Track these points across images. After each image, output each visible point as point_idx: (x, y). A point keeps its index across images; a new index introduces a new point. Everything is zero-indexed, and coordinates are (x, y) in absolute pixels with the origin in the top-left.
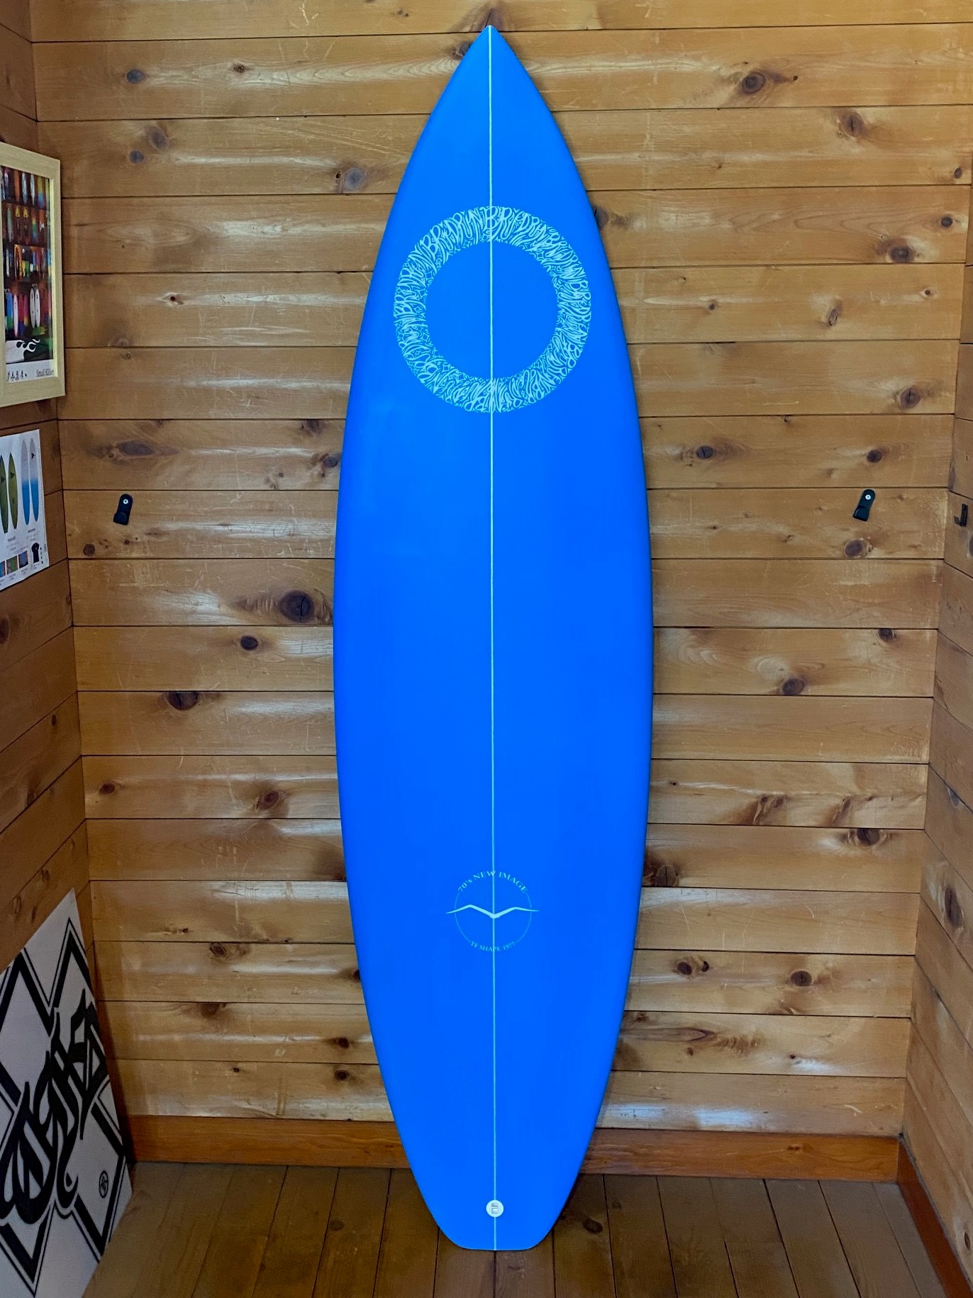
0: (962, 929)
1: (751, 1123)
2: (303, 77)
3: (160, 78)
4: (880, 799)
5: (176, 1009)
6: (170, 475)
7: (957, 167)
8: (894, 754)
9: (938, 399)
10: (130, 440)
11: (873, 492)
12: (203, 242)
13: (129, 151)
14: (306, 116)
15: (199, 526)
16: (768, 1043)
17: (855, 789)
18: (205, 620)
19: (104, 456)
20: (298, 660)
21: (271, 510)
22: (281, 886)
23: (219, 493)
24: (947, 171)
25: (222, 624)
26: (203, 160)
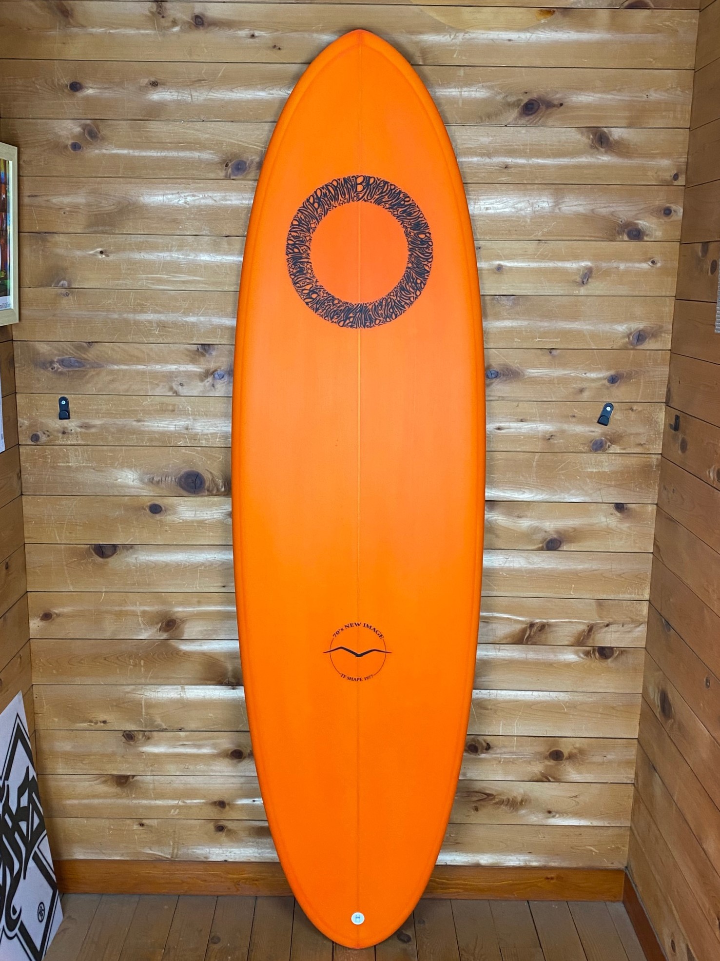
0: (672, 720)
3: (94, 89)
4: (615, 625)
5: (96, 780)
6: (96, 383)
7: (675, 172)
8: (624, 593)
9: (659, 339)
10: (68, 356)
11: (612, 405)
12: (124, 211)
13: (70, 142)
15: (120, 422)
16: (532, 802)
17: (596, 618)
18: (122, 491)
19: (47, 368)
20: (192, 522)
21: (173, 411)
22: (177, 689)
23: (134, 397)
24: (668, 176)
25: (135, 494)
26: (125, 152)
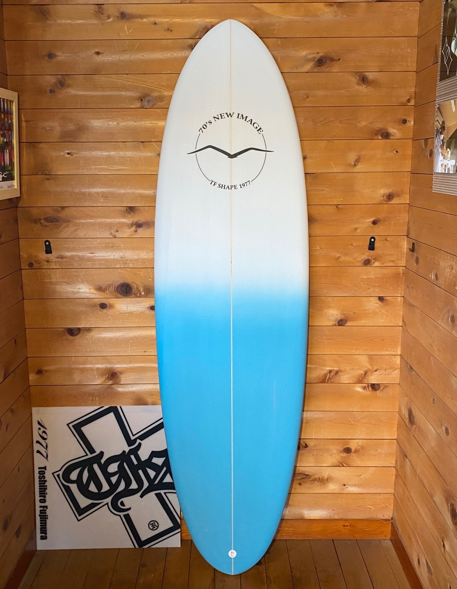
0: (415, 426)
1: (327, 515)
2: (126, 57)
3: (62, 56)
4: (380, 371)
6: (67, 231)
7: (408, 98)
8: (386, 350)
9: (401, 197)
10: (49, 216)
11: (374, 238)
12: (82, 129)
13: (48, 89)
14: (127, 74)
15: (80, 254)
16: (334, 479)
17: (370, 367)
18: (83, 296)
19: (37, 223)
20: (125, 313)
21: (112, 247)
23: (89, 239)
24: (404, 100)
25: (91, 297)
26: (81, 93)
